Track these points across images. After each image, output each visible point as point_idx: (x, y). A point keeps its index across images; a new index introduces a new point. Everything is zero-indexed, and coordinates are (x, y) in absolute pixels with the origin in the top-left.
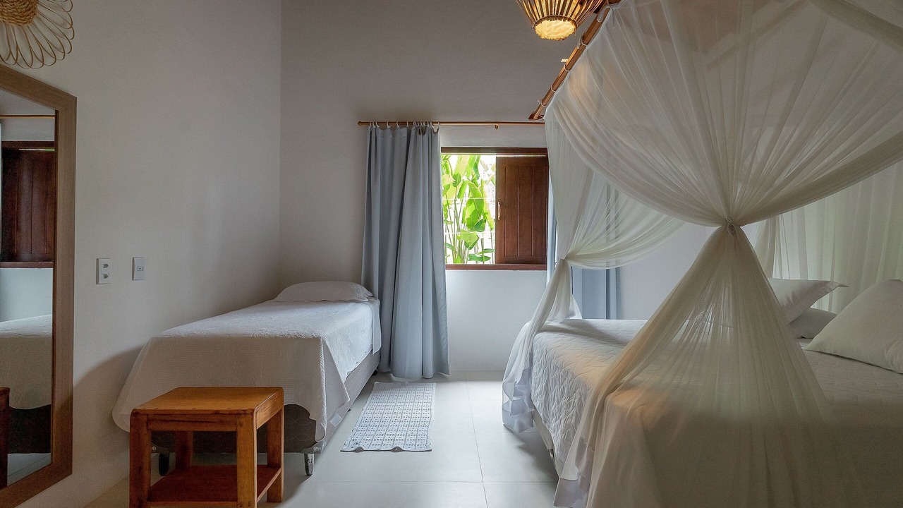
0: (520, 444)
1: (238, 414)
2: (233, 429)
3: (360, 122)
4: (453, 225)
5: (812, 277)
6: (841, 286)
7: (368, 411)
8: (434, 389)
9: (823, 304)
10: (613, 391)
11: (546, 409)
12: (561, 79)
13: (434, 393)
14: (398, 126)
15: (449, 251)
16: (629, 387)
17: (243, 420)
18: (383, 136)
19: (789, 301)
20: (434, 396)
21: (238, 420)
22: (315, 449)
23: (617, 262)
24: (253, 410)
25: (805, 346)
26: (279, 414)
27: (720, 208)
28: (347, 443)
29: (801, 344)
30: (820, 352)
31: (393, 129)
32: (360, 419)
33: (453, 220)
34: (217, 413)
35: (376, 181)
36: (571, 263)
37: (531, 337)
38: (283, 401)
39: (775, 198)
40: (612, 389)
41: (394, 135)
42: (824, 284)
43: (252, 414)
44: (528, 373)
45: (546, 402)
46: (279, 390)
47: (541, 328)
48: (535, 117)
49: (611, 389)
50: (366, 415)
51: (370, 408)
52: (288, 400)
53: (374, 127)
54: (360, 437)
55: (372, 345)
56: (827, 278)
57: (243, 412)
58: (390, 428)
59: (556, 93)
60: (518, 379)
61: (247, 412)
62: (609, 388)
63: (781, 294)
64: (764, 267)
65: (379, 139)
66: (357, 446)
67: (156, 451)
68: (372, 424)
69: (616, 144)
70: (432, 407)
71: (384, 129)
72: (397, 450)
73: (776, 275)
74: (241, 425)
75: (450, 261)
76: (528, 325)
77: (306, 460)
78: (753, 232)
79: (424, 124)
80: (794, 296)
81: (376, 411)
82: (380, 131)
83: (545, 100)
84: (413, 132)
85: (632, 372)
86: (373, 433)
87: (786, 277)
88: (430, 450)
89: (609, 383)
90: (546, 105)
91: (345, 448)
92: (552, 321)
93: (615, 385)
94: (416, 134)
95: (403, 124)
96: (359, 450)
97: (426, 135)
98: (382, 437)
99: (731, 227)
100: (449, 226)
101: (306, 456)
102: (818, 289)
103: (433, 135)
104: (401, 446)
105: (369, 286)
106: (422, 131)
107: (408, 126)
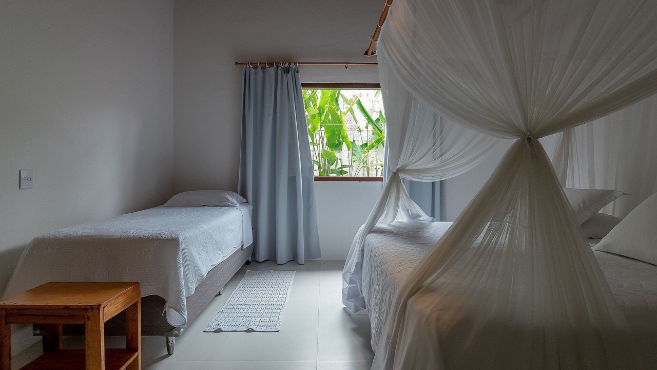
0: (354, 326)
1: (86, 309)
2: (81, 322)
3: (236, 63)
4: (319, 146)
5: (599, 186)
6: (624, 194)
7: (235, 296)
8: (293, 276)
9: (608, 210)
10: (414, 294)
11: (370, 299)
12: (385, 14)
13: (292, 279)
14: (267, 66)
15: (316, 167)
16: (430, 290)
17: (90, 314)
18: (255, 74)
19: (579, 206)
20: (291, 284)
21: (85, 314)
22: (175, 332)
23: (441, 176)
24: (100, 305)
25: (595, 247)
26: (135, 305)
27: (519, 122)
28: (211, 324)
29: (591, 244)
30: (606, 252)
31: (264, 68)
32: (228, 302)
33: (318, 143)
34: (67, 308)
35: (249, 110)
36: (402, 175)
37: (364, 236)
38: (139, 294)
39: (570, 112)
40: (413, 293)
41: (264, 73)
42: (609, 193)
43: (98, 309)
44: (359, 266)
45: (369, 294)
46: (136, 285)
47: (371, 230)
48: (370, 53)
49: (414, 291)
50: (232, 299)
51: (237, 292)
52: (146, 292)
53: (248, 67)
54: (223, 319)
55: (242, 242)
56: (611, 187)
57: (90, 308)
58: (250, 310)
59: (382, 28)
60: (353, 270)
61: (94, 307)
62: (411, 291)
63: (573, 201)
64: (559, 176)
65: (252, 76)
66: (219, 327)
67: (40, 334)
68: (235, 307)
69: (441, 80)
70: (288, 293)
71: (256, 68)
72: (250, 331)
73: (568, 185)
74: (88, 318)
75: (316, 174)
76: (363, 226)
77: (168, 342)
78: (550, 144)
79: (287, 64)
80: (584, 202)
81: (242, 296)
82: (253, 70)
83: (375, 37)
84: (280, 72)
85: (435, 274)
86: (235, 315)
87: (577, 187)
88: (278, 331)
89: (411, 287)
90: (376, 41)
91: (207, 329)
92: (381, 223)
93: (417, 288)
94: (282, 73)
95: (271, 65)
96: (218, 331)
97: (290, 73)
98: (240, 319)
99: (529, 139)
100: (316, 147)
101: (167, 338)
102: (603, 197)
103: (296, 74)
104: (254, 328)
105: (244, 194)
106: (287, 71)
107: (275, 66)
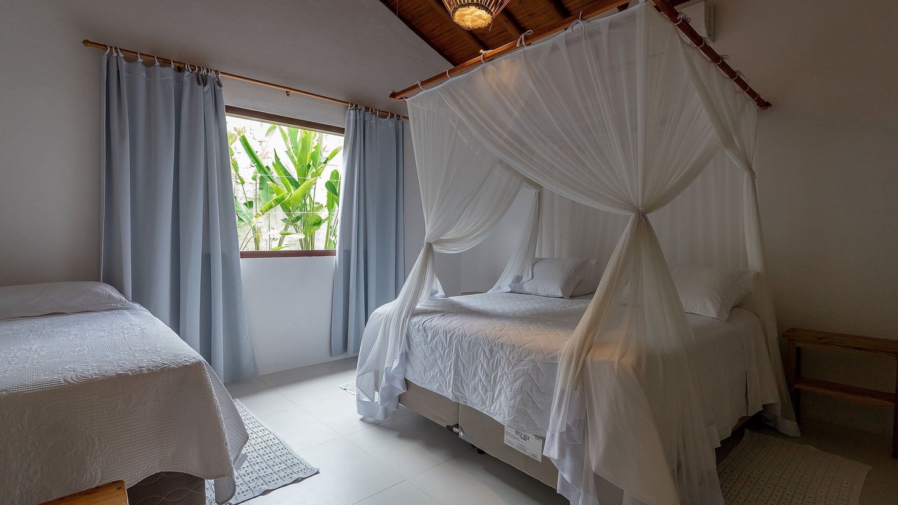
3: (86, 42)
12: (468, 68)
13: (247, 409)
14: (157, 63)
18: (131, 72)
20: (251, 413)
31: (149, 65)
36: (434, 247)
41: (148, 75)
48: (398, 97)
53: (115, 54)
59: (452, 79)
65: (124, 74)
70: (265, 426)
71: (132, 61)
82: (125, 63)
84: (187, 80)
90: (425, 88)
94: (190, 82)
95: (165, 62)
97: (208, 86)
106: (203, 81)
107: (173, 66)
